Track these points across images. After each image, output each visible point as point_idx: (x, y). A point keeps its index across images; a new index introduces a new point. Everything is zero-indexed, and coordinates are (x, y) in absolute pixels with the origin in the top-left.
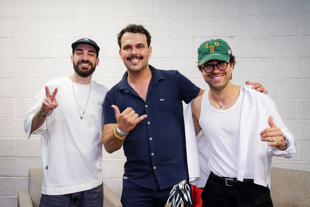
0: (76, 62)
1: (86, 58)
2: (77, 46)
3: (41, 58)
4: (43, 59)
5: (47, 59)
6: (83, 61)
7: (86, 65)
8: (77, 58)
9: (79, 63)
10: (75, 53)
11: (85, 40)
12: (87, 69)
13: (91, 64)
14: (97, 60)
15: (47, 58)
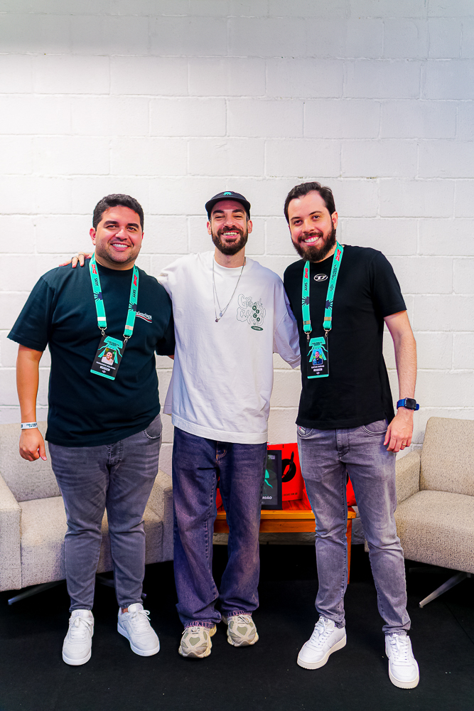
0: (215, 232)
1: (230, 223)
2: (213, 206)
3: (8, 214)
4: (13, 216)
5: (20, 216)
6: (228, 229)
7: (232, 233)
8: (217, 225)
9: (220, 233)
10: (213, 218)
11: (225, 194)
12: (235, 240)
13: (239, 231)
14: (249, 223)
15: (20, 214)
